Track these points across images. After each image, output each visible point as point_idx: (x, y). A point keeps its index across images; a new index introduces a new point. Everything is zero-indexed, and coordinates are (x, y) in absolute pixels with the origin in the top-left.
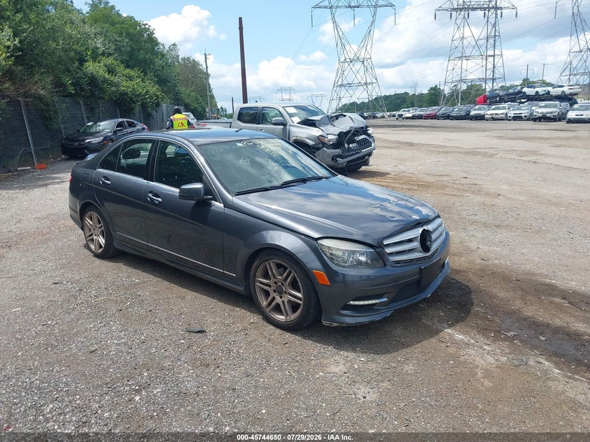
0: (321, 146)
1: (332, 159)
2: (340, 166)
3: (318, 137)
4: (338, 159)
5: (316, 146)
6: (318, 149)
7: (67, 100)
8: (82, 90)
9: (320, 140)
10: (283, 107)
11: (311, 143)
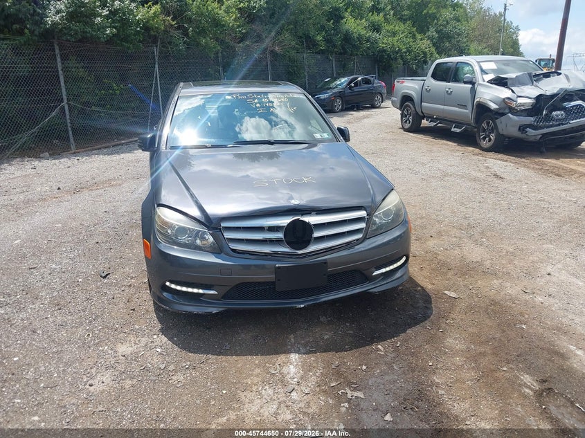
0: (507, 111)
1: (519, 129)
2: (532, 139)
3: (504, 99)
4: (528, 129)
5: (501, 112)
6: (503, 114)
7: (319, 57)
8: (335, 46)
9: (506, 103)
10: (478, 62)
11: (493, 106)
